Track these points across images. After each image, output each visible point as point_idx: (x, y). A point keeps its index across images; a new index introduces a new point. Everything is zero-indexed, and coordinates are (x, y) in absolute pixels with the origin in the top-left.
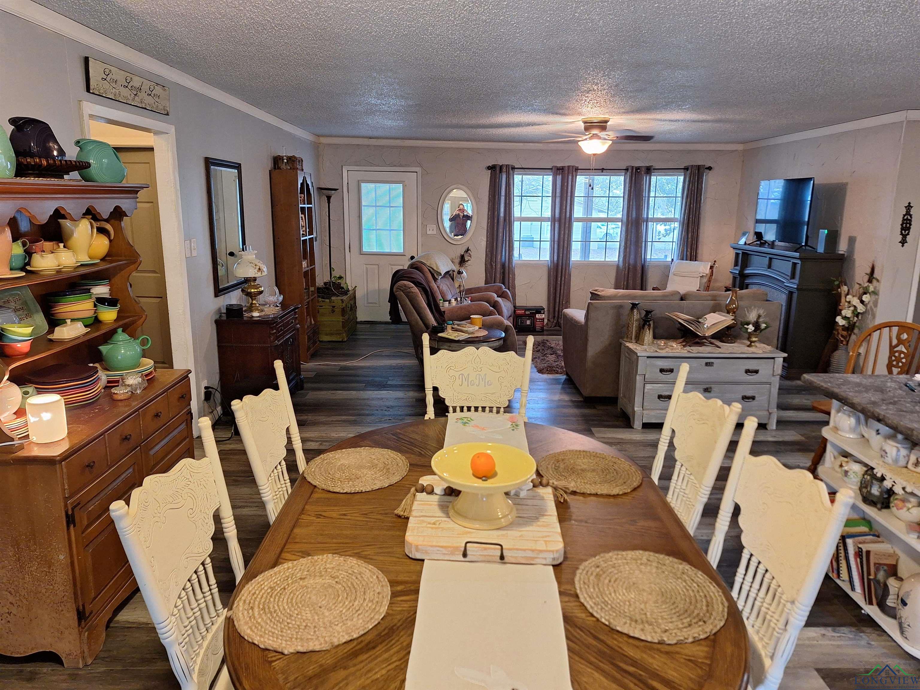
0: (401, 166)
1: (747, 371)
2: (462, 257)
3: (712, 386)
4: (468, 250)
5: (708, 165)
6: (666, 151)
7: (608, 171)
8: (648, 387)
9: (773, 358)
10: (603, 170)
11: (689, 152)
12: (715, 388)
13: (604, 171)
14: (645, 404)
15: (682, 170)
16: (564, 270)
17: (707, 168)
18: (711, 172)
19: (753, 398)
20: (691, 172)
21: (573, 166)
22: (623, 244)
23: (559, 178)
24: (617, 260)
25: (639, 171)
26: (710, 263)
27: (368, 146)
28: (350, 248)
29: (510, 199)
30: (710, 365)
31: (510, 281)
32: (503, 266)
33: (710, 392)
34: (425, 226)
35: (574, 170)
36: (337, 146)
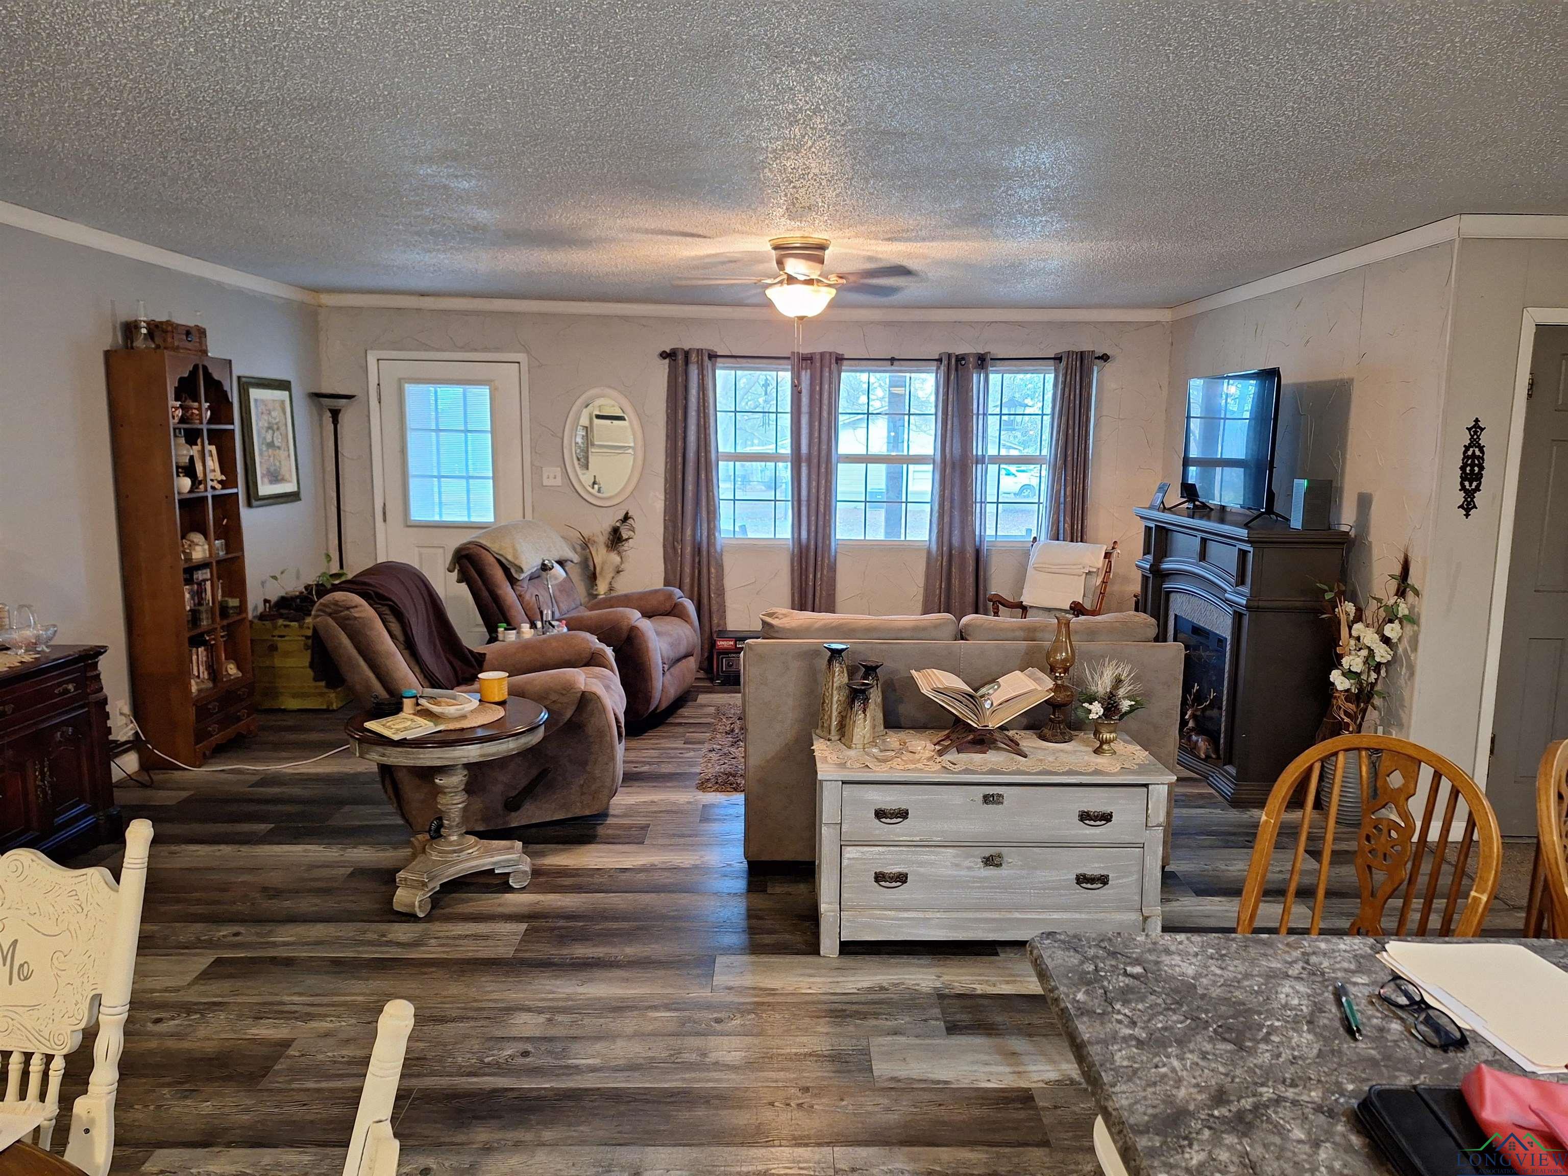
0: (486, 349)
1: (1085, 817)
2: (616, 531)
3: (1004, 851)
4: (626, 518)
5: (1100, 351)
6: (1021, 324)
7: (902, 362)
8: (850, 853)
9: (1146, 786)
10: (892, 360)
11: (1063, 325)
12: (1011, 856)
13: (896, 363)
14: (844, 895)
15: (1052, 362)
16: (819, 559)
17: (1098, 358)
18: (1108, 365)
19: (1103, 880)
20: (1067, 364)
21: (830, 353)
22: (936, 507)
23: (805, 376)
24: (927, 538)
25: (963, 362)
26: (1105, 547)
27: (419, 310)
28: (384, 514)
29: (706, 416)
30: (994, 802)
31: (713, 581)
32: (697, 550)
33: (999, 865)
34: (537, 470)
35: (833, 361)
36: (356, 311)
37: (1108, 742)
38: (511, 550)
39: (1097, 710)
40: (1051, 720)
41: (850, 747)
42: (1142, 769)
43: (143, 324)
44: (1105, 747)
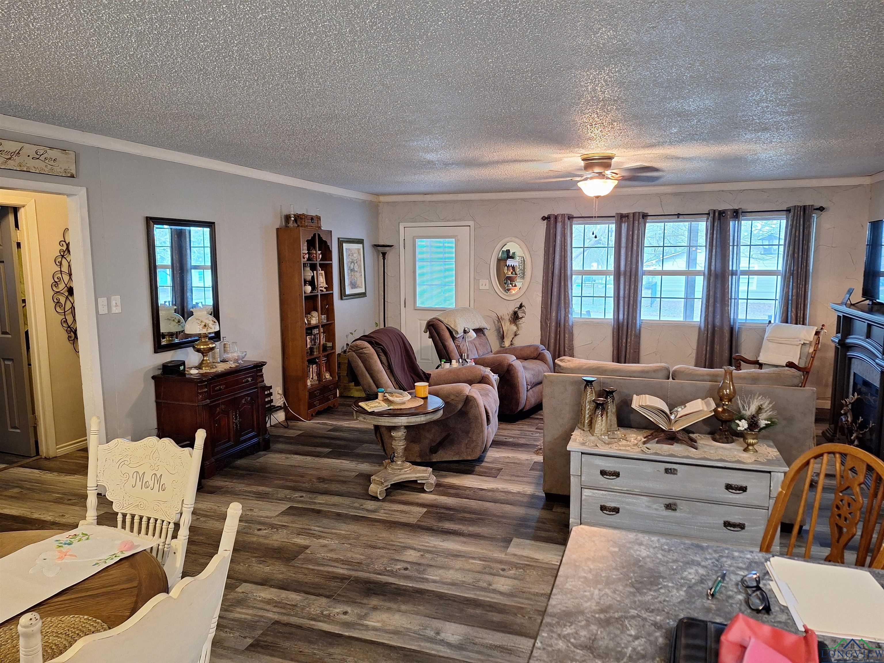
0: (454, 220)
1: (729, 487)
2: (515, 313)
3: (678, 502)
4: (521, 306)
5: (818, 205)
6: (763, 190)
7: (684, 216)
8: (586, 493)
9: (770, 472)
10: (678, 215)
11: (793, 190)
12: (682, 505)
13: (681, 217)
14: (583, 515)
15: (785, 213)
16: (629, 331)
17: (817, 209)
18: (824, 213)
19: (742, 527)
20: (794, 213)
21: (639, 213)
22: (704, 302)
23: (624, 227)
24: (699, 320)
25: (724, 215)
26: (816, 328)
27: (423, 202)
28: (405, 303)
29: (565, 251)
30: (671, 473)
31: (567, 342)
32: (558, 324)
33: (675, 510)
34: (477, 281)
35: (641, 217)
36: (394, 204)
37: (752, 445)
38: (453, 322)
39: (743, 425)
40: (720, 429)
41: (593, 435)
42: (769, 462)
43: (292, 216)
44: (751, 448)
